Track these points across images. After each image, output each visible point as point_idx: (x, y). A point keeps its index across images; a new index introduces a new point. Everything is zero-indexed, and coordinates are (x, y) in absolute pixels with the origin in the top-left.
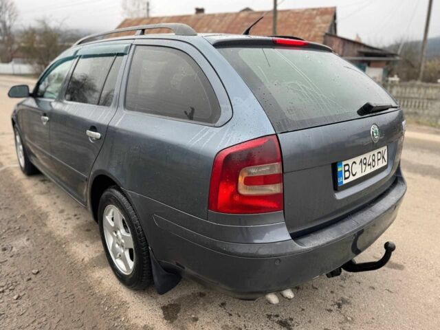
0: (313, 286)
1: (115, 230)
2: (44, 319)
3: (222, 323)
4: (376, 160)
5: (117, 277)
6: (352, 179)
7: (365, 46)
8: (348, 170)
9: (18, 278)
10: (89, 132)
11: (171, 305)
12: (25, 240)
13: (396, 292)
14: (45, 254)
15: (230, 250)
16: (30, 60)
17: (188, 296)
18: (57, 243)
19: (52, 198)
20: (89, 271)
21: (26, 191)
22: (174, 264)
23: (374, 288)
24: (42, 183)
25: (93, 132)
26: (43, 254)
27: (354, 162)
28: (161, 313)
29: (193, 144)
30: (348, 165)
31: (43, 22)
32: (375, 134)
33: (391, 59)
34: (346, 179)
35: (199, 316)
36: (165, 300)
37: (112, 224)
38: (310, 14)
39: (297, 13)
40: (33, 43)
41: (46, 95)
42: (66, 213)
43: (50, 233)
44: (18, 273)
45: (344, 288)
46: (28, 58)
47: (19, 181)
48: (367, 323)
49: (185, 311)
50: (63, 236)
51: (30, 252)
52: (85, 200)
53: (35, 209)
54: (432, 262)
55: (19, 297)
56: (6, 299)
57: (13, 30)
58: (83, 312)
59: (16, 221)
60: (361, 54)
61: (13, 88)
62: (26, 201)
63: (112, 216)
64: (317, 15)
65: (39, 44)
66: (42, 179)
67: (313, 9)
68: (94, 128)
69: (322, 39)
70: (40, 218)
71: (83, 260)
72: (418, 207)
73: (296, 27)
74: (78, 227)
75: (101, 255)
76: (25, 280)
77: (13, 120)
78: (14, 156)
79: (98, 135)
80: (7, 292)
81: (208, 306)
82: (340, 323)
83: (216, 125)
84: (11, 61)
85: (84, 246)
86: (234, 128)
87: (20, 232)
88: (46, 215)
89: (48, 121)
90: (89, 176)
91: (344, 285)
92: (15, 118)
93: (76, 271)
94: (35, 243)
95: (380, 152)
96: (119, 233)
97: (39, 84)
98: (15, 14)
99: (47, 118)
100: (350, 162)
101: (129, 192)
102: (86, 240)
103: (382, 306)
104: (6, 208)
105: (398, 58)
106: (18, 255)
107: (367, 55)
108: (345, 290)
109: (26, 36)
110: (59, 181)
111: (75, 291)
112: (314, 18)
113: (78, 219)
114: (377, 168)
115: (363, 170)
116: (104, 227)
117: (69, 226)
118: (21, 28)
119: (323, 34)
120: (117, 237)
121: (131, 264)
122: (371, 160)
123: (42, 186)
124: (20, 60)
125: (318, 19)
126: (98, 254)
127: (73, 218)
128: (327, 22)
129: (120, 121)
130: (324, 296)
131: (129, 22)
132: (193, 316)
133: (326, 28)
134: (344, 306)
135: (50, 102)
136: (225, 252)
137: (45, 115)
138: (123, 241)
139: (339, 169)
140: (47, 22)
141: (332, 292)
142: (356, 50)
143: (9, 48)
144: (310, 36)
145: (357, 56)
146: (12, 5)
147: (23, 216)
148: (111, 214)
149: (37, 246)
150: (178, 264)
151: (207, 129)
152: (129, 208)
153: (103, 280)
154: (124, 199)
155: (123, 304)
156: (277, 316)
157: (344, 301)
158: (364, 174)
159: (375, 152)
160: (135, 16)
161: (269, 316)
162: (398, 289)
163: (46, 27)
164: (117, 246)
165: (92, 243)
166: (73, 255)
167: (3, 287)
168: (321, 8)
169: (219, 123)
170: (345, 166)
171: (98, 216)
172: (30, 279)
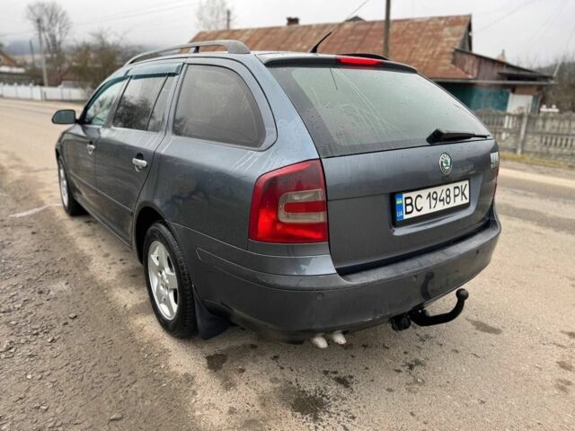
0: (384, 345)
1: (160, 269)
2: (79, 362)
3: (272, 375)
4: (452, 196)
5: (161, 323)
6: (415, 214)
7: (509, 66)
8: (411, 204)
9: (53, 321)
10: (135, 161)
11: (217, 355)
12: (63, 283)
13: (484, 357)
14: (85, 299)
15: (270, 282)
16: (82, 83)
17: (238, 347)
18: (98, 288)
19: (97, 241)
20: (132, 318)
21: (67, 233)
22: (219, 304)
23: (457, 352)
24: (87, 225)
25: (140, 161)
26: (82, 299)
27: (419, 196)
28: (204, 362)
29: (236, 169)
30: (410, 198)
31: (100, 37)
32: (444, 165)
33: (544, 83)
34: (407, 213)
35: (246, 367)
36: (210, 349)
37: (157, 263)
38: (437, 25)
39: (419, 23)
40: (86, 63)
41: (94, 121)
42: (111, 257)
43: (92, 277)
44: (54, 316)
45: (421, 349)
46: (79, 81)
47: (61, 221)
48: (440, 386)
49: (232, 361)
50: (105, 281)
51: (68, 297)
52: (130, 239)
53: (77, 251)
54: (539, 328)
55: (53, 340)
56: (40, 341)
57: (63, 46)
58: (121, 358)
59: (55, 265)
60: (503, 76)
61: (59, 112)
62: (67, 243)
63: (158, 254)
64: (445, 25)
65: (94, 63)
66: (88, 220)
67: (440, 18)
68: (140, 156)
69: (451, 56)
70: (82, 261)
71: (125, 306)
72: (538, 266)
73: (417, 42)
74: (124, 272)
75: (146, 302)
76: (61, 324)
77: (57, 151)
78: (58, 195)
79: (144, 163)
80: (41, 335)
81: (259, 358)
82: (407, 384)
83: (260, 149)
84: (60, 84)
85: (128, 292)
86: (278, 152)
87: (58, 275)
88: (89, 259)
89: (94, 150)
90: (135, 209)
91: (422, 347)
92: (59, 148)
93: (117, 317)
94: (74, 288)
95: (457, 187)
96: (163, 273)
97: (86, 109)
98: (66, 27)
99: (93, 147)
100: (413, 195)
101: (173, 225)
102: (131, 286)
103: (462, 371)
104: (46, 250)
105: (552, 82)
106: (56, 298)
107: (510, 77)
108: (422, 351)
109: (78, 54)
110: (104, 219)
111: (114, 337)
112: (441, 29)
113: (124, 263)
114: (452, 204)
115: (433, 206)
116: (149, 268)
117: (113, 271)
118: (73, 44)
119: (453, 50)
120: (162, 278)
121: (175, 307)
122: (444, 195)
123: (86, 228)
124: (70, 82)
125: (446, 31)
126: (142, 301)
127: (119, 262)
128: (458, 35)
129: (167, 146)
130: (395, 355)
131: (204, 35)
132: (240, 367)
133: (456, 42)
134: (417, 368)
135: (98, 130)
136: (263, 284)
137: (91, 143)
138: (167, 282)
139: (398, 202)
140: (104, 36)
141: (406, 353)
142: (496, 71)
143: (58, 68)
144: (434, 53)
145: (498, 79)
146: (63, 15)
147: (64, 259)
148: (156, 252)
149: (76, 291)
150: (223, 304)
151: (251, 154)
152: (173, 243)
153: (146, 328)
154: (168, 233)
155: (165, 351)
156: (336, 373)
157: (418, 363)
158: (433, 210)
159: (451, 187)
160: (213, 28)
161: (326, 373)
162: (487, 353)
163: (103, 43)
164: (161, 288)
165: (137, 289)
166: (114, 301)
167: (37, 329)
168: (450, 17)
169: (263, 147)
170: (406, 198)
171: (143, 256)
172: (66, 324)
